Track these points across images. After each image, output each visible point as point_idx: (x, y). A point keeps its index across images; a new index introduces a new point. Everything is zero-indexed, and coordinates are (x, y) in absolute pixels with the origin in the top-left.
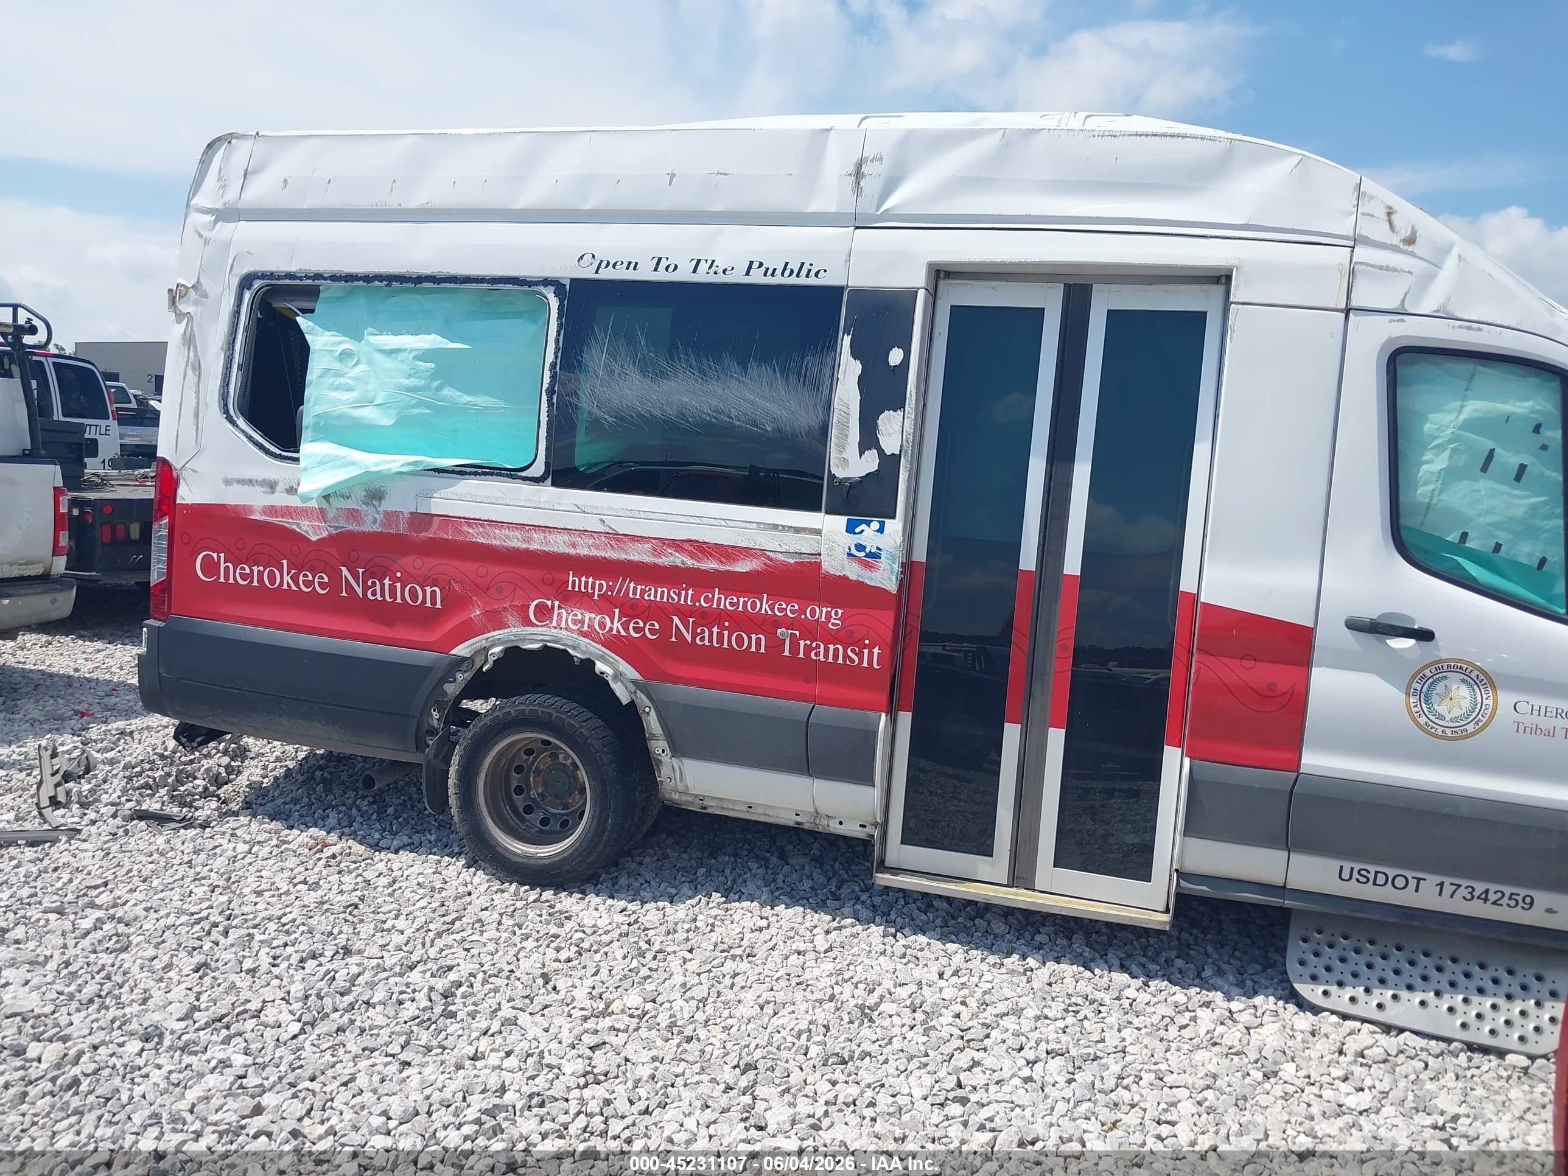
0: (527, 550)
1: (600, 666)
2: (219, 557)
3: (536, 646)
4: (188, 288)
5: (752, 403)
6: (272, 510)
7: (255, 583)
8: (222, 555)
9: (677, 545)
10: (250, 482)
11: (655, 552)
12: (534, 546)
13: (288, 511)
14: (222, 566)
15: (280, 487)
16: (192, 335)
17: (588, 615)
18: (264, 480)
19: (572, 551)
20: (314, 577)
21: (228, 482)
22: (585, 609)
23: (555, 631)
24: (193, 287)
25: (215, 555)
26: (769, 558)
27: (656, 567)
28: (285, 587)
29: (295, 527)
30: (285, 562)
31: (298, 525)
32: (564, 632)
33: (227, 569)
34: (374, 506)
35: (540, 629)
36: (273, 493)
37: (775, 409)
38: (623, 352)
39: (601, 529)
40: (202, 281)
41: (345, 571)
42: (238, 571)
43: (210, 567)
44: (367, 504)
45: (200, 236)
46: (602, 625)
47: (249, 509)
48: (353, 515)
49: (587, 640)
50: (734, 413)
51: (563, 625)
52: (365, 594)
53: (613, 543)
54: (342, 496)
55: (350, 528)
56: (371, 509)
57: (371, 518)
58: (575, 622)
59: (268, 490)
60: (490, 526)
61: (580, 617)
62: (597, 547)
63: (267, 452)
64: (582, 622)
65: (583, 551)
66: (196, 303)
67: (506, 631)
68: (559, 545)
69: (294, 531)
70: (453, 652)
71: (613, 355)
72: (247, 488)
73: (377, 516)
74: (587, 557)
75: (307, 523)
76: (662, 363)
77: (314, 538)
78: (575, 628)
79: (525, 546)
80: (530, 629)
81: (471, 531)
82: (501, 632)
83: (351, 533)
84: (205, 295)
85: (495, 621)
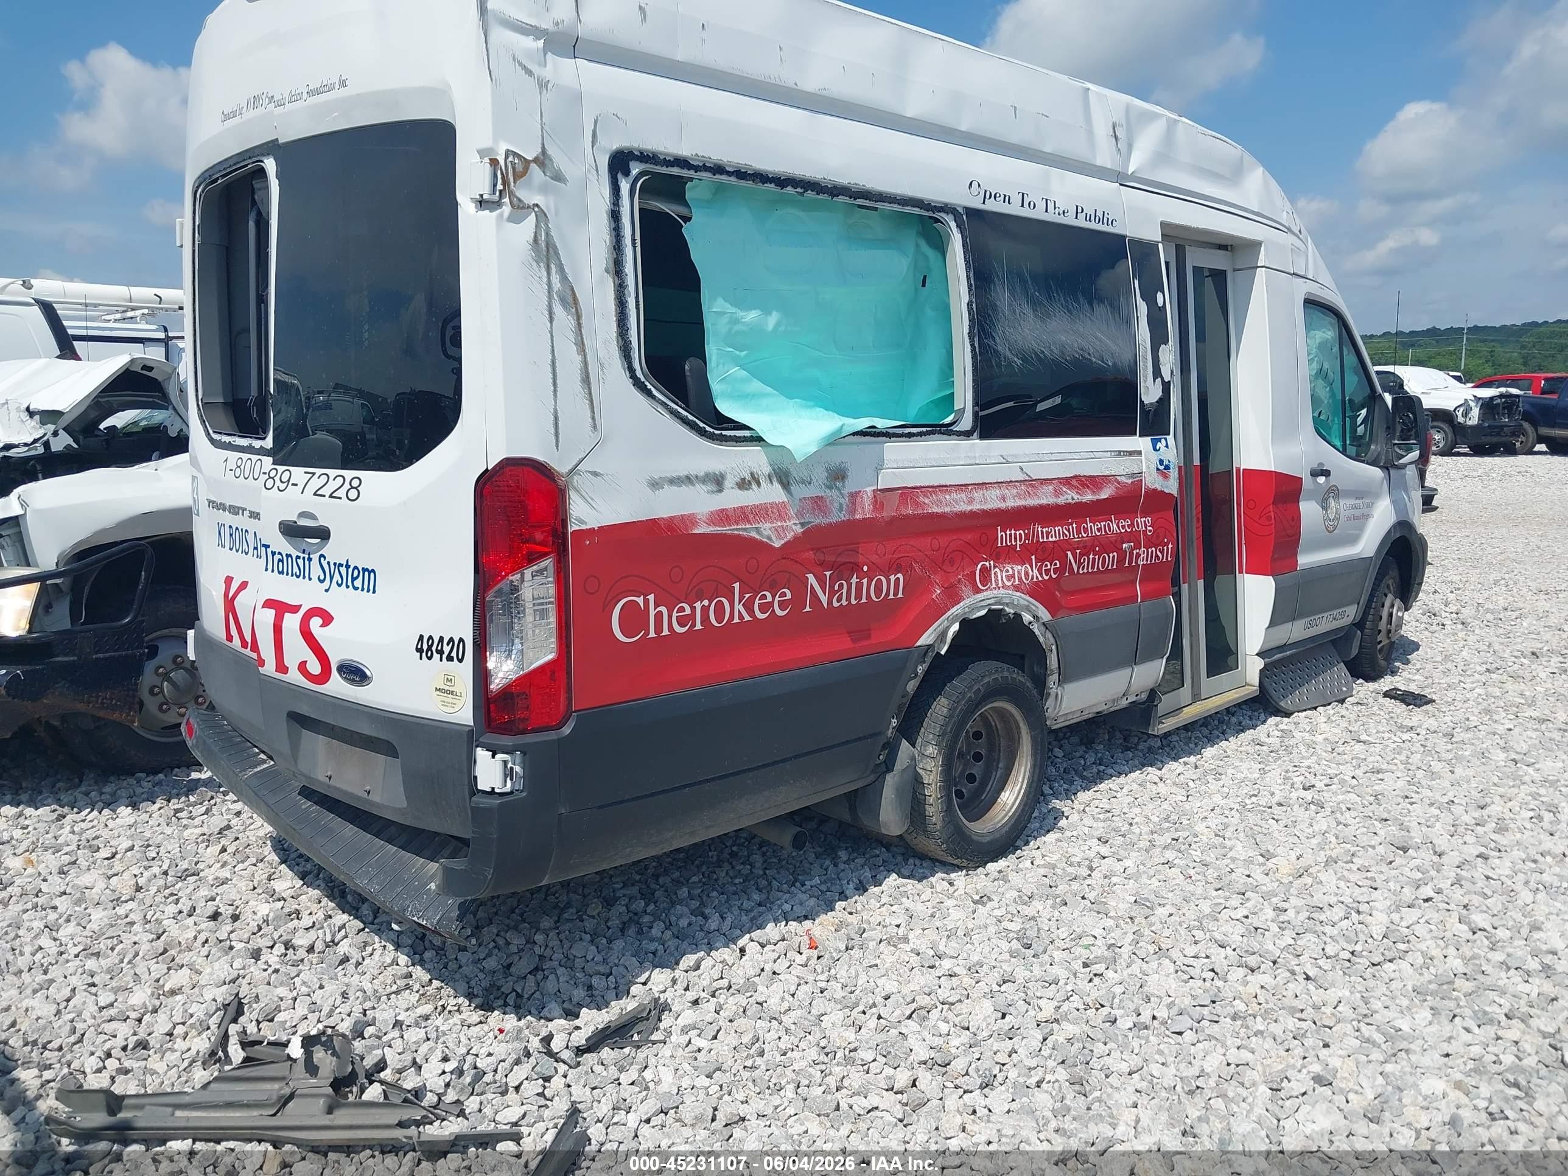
0: (971, 512)
1: (1027, 618)
2: (646, 602)
3: (983, 612)
4: (526, 163)
5: (1100, 341)
6: (722, 516)
7: (699, 626)
8: (651, 597)
9: (1067, 482)
10: (688, 480)
11: (1057, 493)
12: (976, 507)
13: (743, 514)
14: (652, 613)
15: (729, 482)
16: (550, 245)
17: (1018, 568)
18: (707, 475)
19: (1003, 505)
20: (774, 597)
21: (655, 485)
22: (1014, 563)
23: (995, 592)
24: (536, 160)
25: (640, 600)
26: (1118, 483)
27: (1057, 507)
28: (736, 620)
29: (754, 534)
30: (737, 586)
31: (757, 530)
32: (1002, 591)
33: (659, 616)
34: (839, 490)
35: (985, 594)
36: (720, 491)
37: (1114, 348)
38: (1018, 289)
39: (1021, 477)
40: (550, 151)
41: (811, 578)
42: (675, 614)
43: (634, 619)
44: (830, 488)
45: (529, 72)
46: (1027, 574)
47: (689, 520)
48: (818, 503)
49: (1018, 594)
50: (1091, 351)
51: (1000, 585)
52: (830, 602)
53: (1029, 490)
54: (803, 482)
55: (817, 521)
56: (835, 492)
57: (836, 505)
58: (1009, 578)
59: (714, 488)
60: (941, 491)
61: (1011, 572)
62: (1019, 496)
63: (702, 433)
64: (1013, 576)
65: (1011, 503)
66: (544, 189)
67: (961, 604)
68: (991, 501)
69: (753, 540)
70: (918, 644)
71: (1012, 291)
72: (685, 490)
73: (842, 501)
74: (1013, 508)
75: (769, 525)
76: (1045, 302)
77: (777, 544)
78: (1009, 584)
79: (969, 508)
80: (980, 596)
81: (927, 501)
82: (958, 606)
83: (818, 528)
84: (558, 177)
85: (953, 596)
